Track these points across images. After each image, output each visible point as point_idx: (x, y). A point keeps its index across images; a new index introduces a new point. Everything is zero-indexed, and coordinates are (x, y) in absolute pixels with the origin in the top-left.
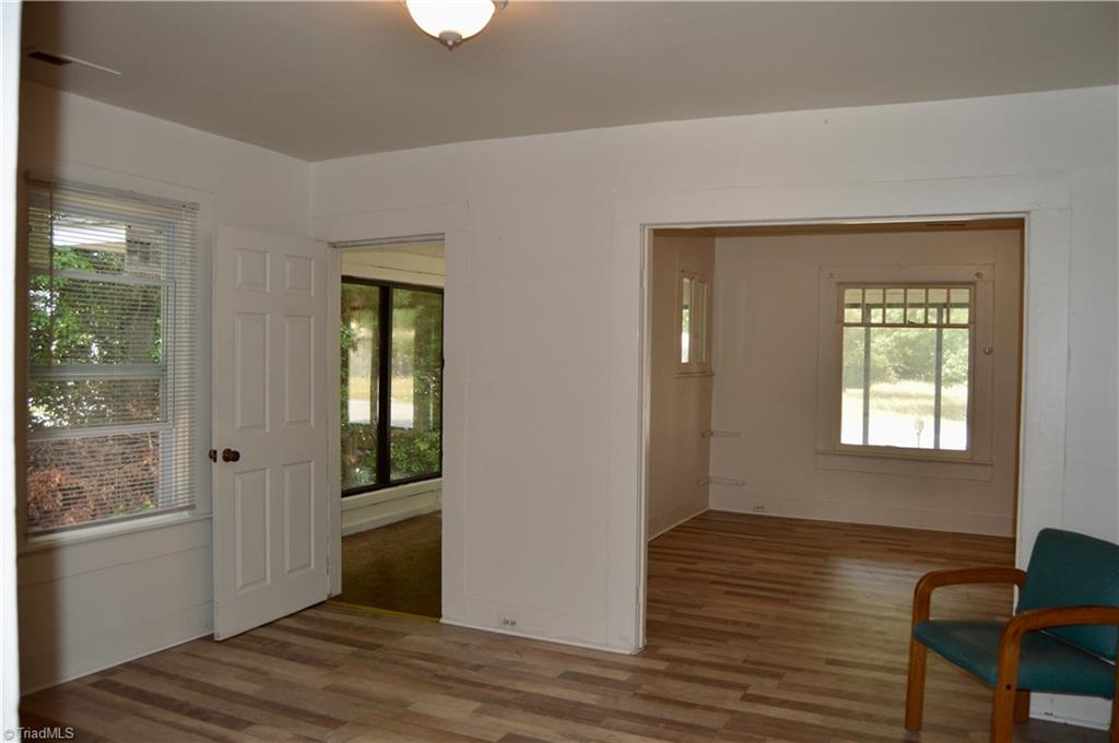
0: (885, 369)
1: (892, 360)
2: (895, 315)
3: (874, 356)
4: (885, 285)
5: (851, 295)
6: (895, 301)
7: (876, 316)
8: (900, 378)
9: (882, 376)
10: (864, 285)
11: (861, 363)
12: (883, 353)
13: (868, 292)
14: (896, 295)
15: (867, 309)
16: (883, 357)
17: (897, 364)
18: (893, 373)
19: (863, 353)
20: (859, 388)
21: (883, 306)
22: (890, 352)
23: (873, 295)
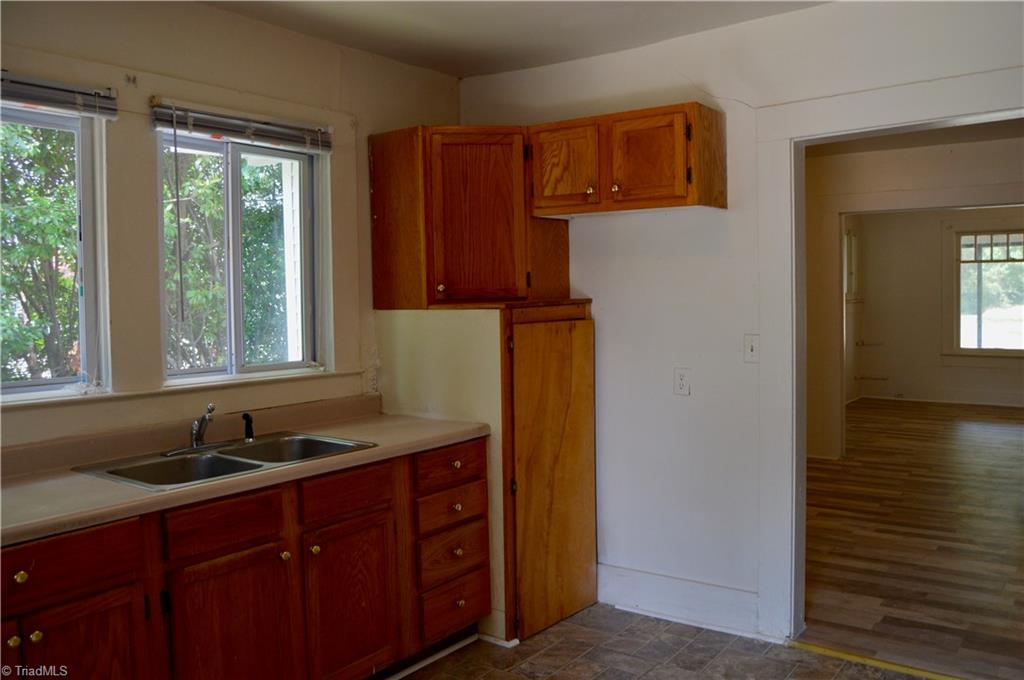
0: (999, 295)
1: (1005, 287)
2: (999, 253)
3: (986, 284)
4: (992, 232)
5: (965, 240)
6: (1000, 242)
7: (986, 253)
8: (1013, 304)
9: (996, 301)
10: (976, 233)
11: (974, 290)
12: (995, 280)
13: (979, 237)
14: (1002, 238)
15: (978, 248)
16: (995, 284)
17: (1010, 291)
18: (1006, 299)
19: (976, 281)
20: (974, 314)
21: (991, 245)
22: (1003, 280)
23: (983, 239)
